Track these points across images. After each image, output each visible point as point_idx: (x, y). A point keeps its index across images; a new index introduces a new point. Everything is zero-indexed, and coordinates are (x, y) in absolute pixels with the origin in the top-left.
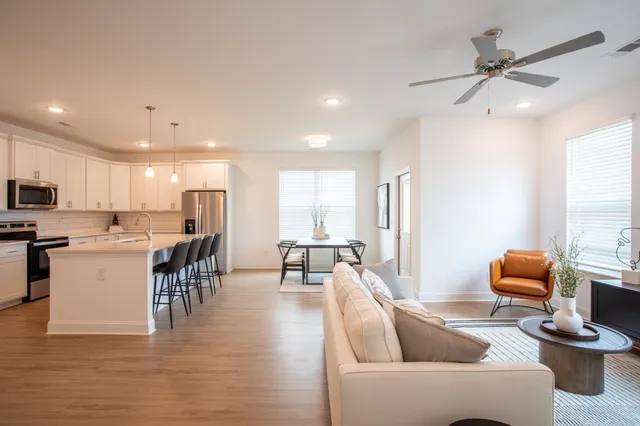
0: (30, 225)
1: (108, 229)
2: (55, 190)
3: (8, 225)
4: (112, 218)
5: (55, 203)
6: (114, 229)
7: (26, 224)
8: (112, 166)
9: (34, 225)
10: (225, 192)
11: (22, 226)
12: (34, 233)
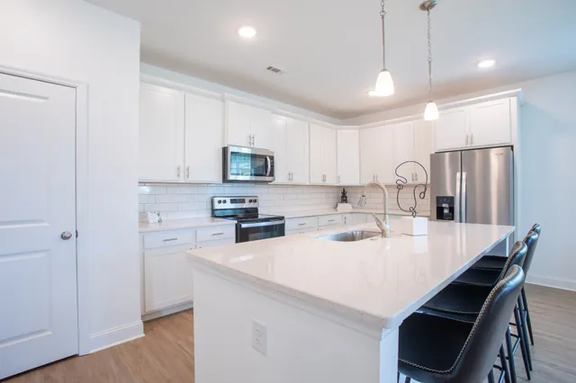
0: (251, 201)
1: (336, 207)
2: (272, 158)
3: (228, 200)
4: (341, 195)
5: (272, 174)
6: (343, 207)
7: (247, 200)
8: (339, 131)
9: (255, 201)
10: (512, 147)
11: (243, 201)
12: (256, 210)
